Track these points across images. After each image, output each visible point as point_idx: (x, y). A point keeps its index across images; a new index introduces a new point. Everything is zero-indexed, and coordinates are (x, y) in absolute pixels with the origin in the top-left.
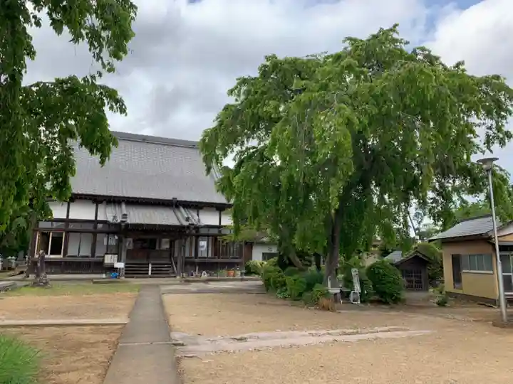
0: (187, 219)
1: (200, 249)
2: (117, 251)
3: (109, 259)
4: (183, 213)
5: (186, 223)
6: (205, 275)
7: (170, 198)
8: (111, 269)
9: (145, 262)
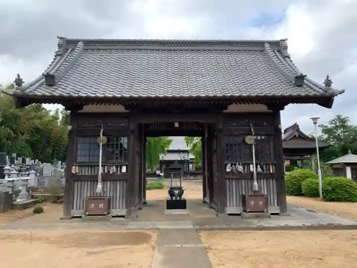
0: (184, 158)
1: (190, 168)
2: (160, 169)
3: (158, 172)
4: (182, 155)
5: (183, 159)
6: (192, 178)
7: (177, 149)
8: (159, 176)
9: (170, 173)
